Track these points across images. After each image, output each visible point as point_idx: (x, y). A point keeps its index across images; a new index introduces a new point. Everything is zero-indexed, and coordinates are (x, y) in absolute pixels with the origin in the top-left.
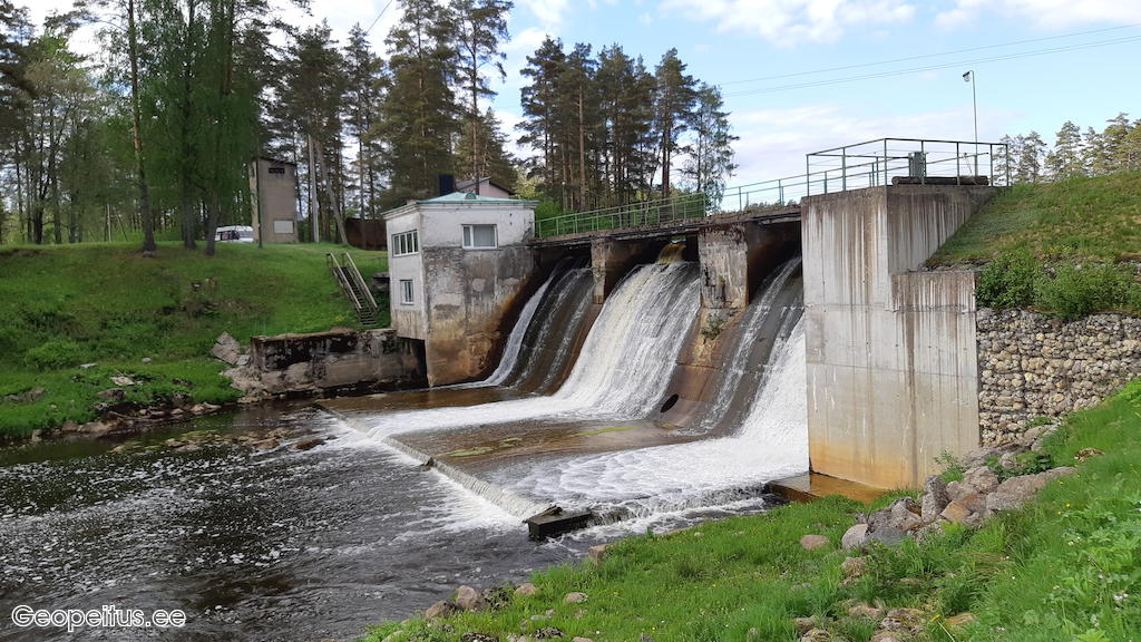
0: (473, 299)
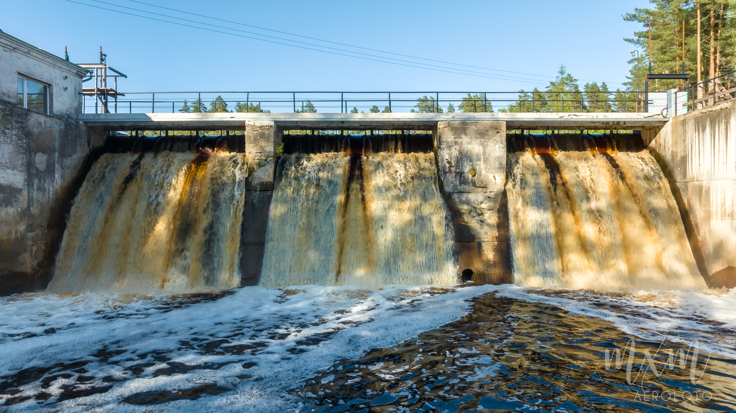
0: (36, 181)
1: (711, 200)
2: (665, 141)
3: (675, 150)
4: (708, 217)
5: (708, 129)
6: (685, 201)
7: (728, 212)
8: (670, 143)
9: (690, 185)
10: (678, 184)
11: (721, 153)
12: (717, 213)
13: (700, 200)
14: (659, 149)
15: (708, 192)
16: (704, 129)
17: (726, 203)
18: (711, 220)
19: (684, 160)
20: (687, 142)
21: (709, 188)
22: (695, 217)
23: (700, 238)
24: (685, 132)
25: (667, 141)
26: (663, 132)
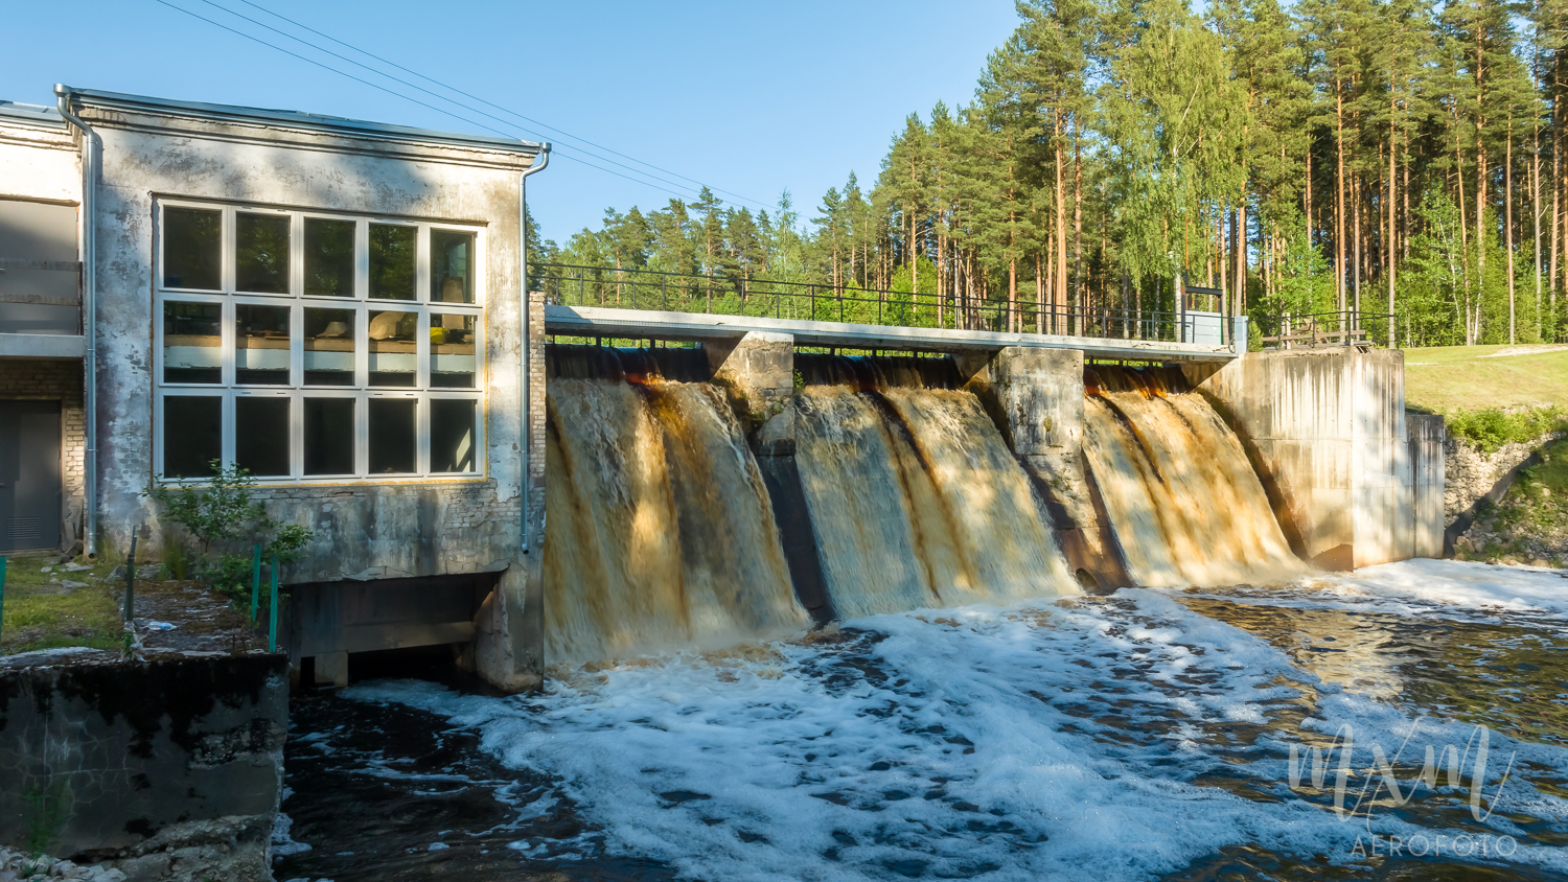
1: (1313, 464)
2: (1230, 383)
3: (1249, 396)
4: (1309, 484)
5: (1308, 376)
6: (1269, 464)
7: (1341, 477)
8: (1241, 386)
9: (1277, 445)
10: (1256, 442)
11: (1329, 409)
12: (1322, 481)
13: (1295, 464)
14: (1219, 393)
15: (1308, 453)
16: (1301, 375)
17: (1338, 469)
18: (1314, 490)
19: (1267, 411)
20: (1272, 388)
21: (1310, 449)
22: (1286, 484)
23: (1295, 511)
24: (1267, 375)
25: (1234, 383)
26: (1225, 370)
